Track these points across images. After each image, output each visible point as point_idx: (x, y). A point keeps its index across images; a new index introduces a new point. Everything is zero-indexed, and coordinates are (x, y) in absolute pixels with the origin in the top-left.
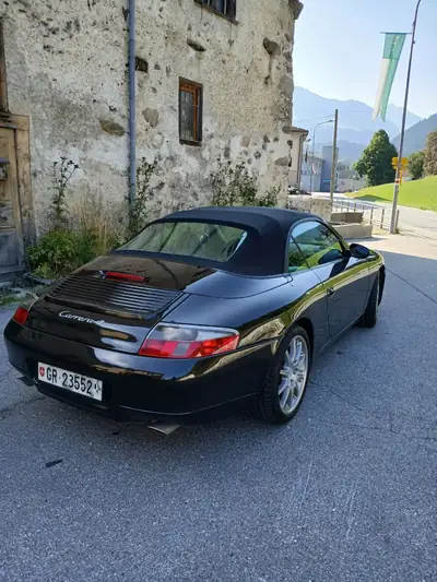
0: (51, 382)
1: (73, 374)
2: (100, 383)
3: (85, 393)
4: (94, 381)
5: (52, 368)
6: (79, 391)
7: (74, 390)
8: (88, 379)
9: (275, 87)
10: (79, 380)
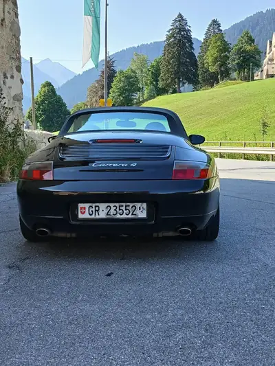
0: (93, 216)
1: (117, 205)
2: (145, 205)
3: (130, 216)
4: (138, 205)
5: (94, 205)
6: (124, 216)
7: (118, 216)
8: (131, 205)
9: (8, 29)
10: (123, 208)
